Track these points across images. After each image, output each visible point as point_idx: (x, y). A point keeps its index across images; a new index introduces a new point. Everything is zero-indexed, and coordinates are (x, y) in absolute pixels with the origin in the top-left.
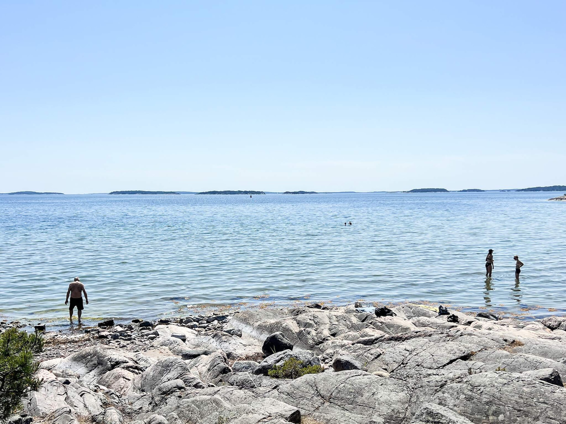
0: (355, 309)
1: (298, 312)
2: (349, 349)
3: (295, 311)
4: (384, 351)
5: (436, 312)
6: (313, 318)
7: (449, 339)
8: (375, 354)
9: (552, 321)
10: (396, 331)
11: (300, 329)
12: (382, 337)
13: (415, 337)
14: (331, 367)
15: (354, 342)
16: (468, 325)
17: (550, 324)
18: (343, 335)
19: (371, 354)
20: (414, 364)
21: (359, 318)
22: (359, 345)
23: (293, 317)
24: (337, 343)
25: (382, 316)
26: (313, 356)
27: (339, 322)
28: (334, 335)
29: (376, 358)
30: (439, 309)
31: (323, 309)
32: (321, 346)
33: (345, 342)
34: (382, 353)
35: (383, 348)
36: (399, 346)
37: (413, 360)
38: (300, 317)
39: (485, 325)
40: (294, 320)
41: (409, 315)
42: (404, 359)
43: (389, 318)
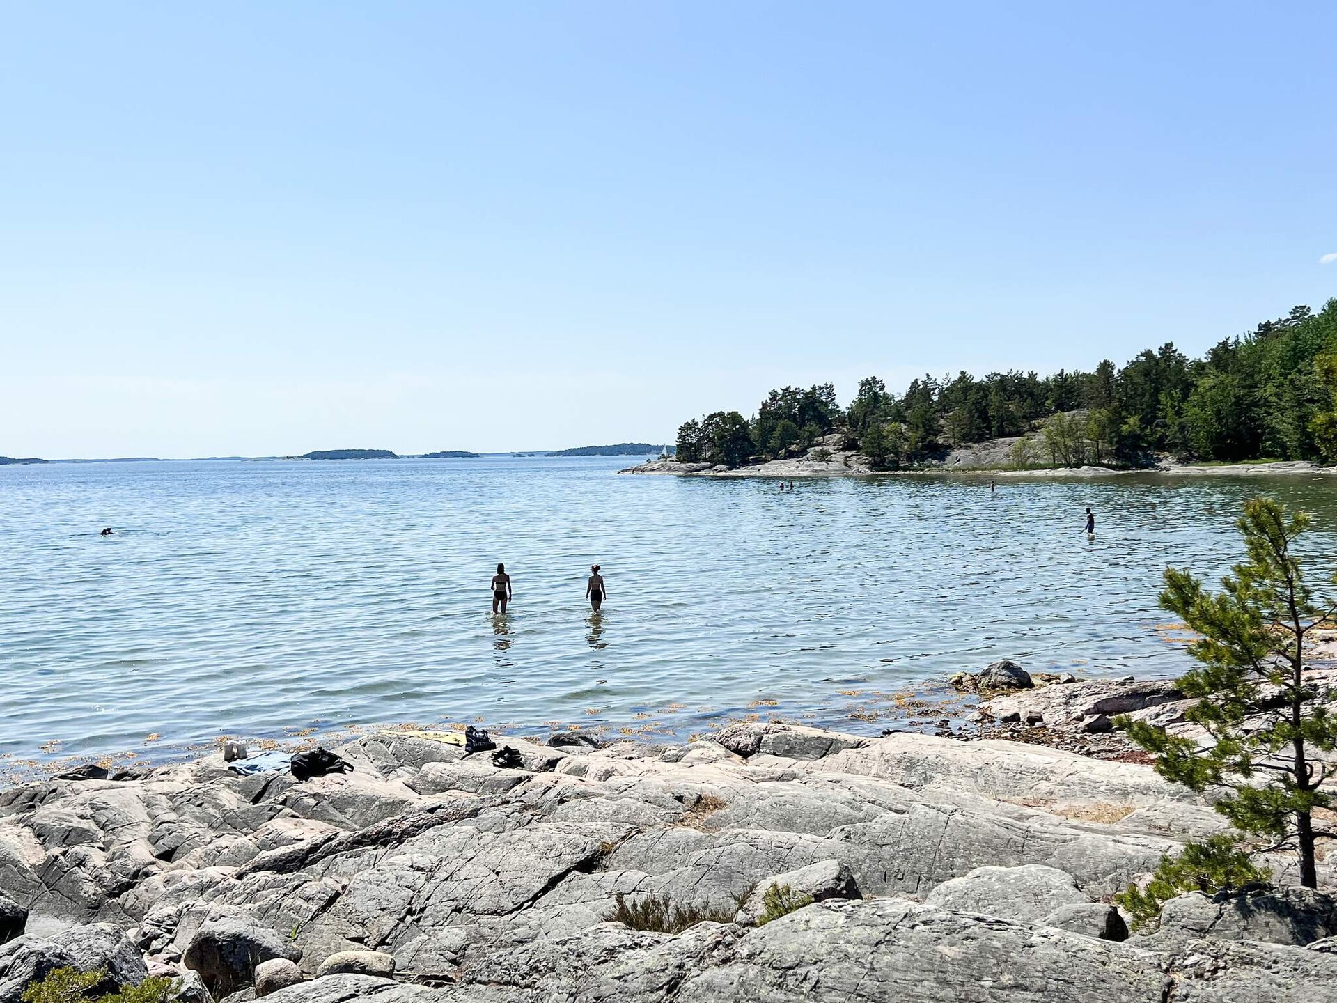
0: (226, 766)
1: (34, 800)
2: (230, 894)
3: (22, 797)
4: (345, 881)
5: (458, 745)
6: (89, 812)
7: (530, 817)
8: (319, 895)
9: (743, 736)
10: (362, 814)
11: (48, 853)
12: (330, 839)
13: (430, 827)
14: (171, 963)
15: (244, 868)
16: (547, 770)
17: (739, 744)
18: (199, 851)
19: (307, 900)
20: (446, 908)
21: (244, 791)
22: (260, 874)
23: (14, 816)
24: (185, 879)
25: (313, 778)
26: (118, 942)
27: (181, 812)
28: (168, 856)
29: (323, 909)
30: (467, 736)
31: (118, 777)
32: (128, 898)
33: (213, 872)
34: (341, 891)
35: (339, 875)
36: (391, 860)
37: (440, 896)
38: (45, 814)
39: (594, 766)
40: (21, 825)
41: (385, 764)
42: (412, 898)
43: (336, 780)
